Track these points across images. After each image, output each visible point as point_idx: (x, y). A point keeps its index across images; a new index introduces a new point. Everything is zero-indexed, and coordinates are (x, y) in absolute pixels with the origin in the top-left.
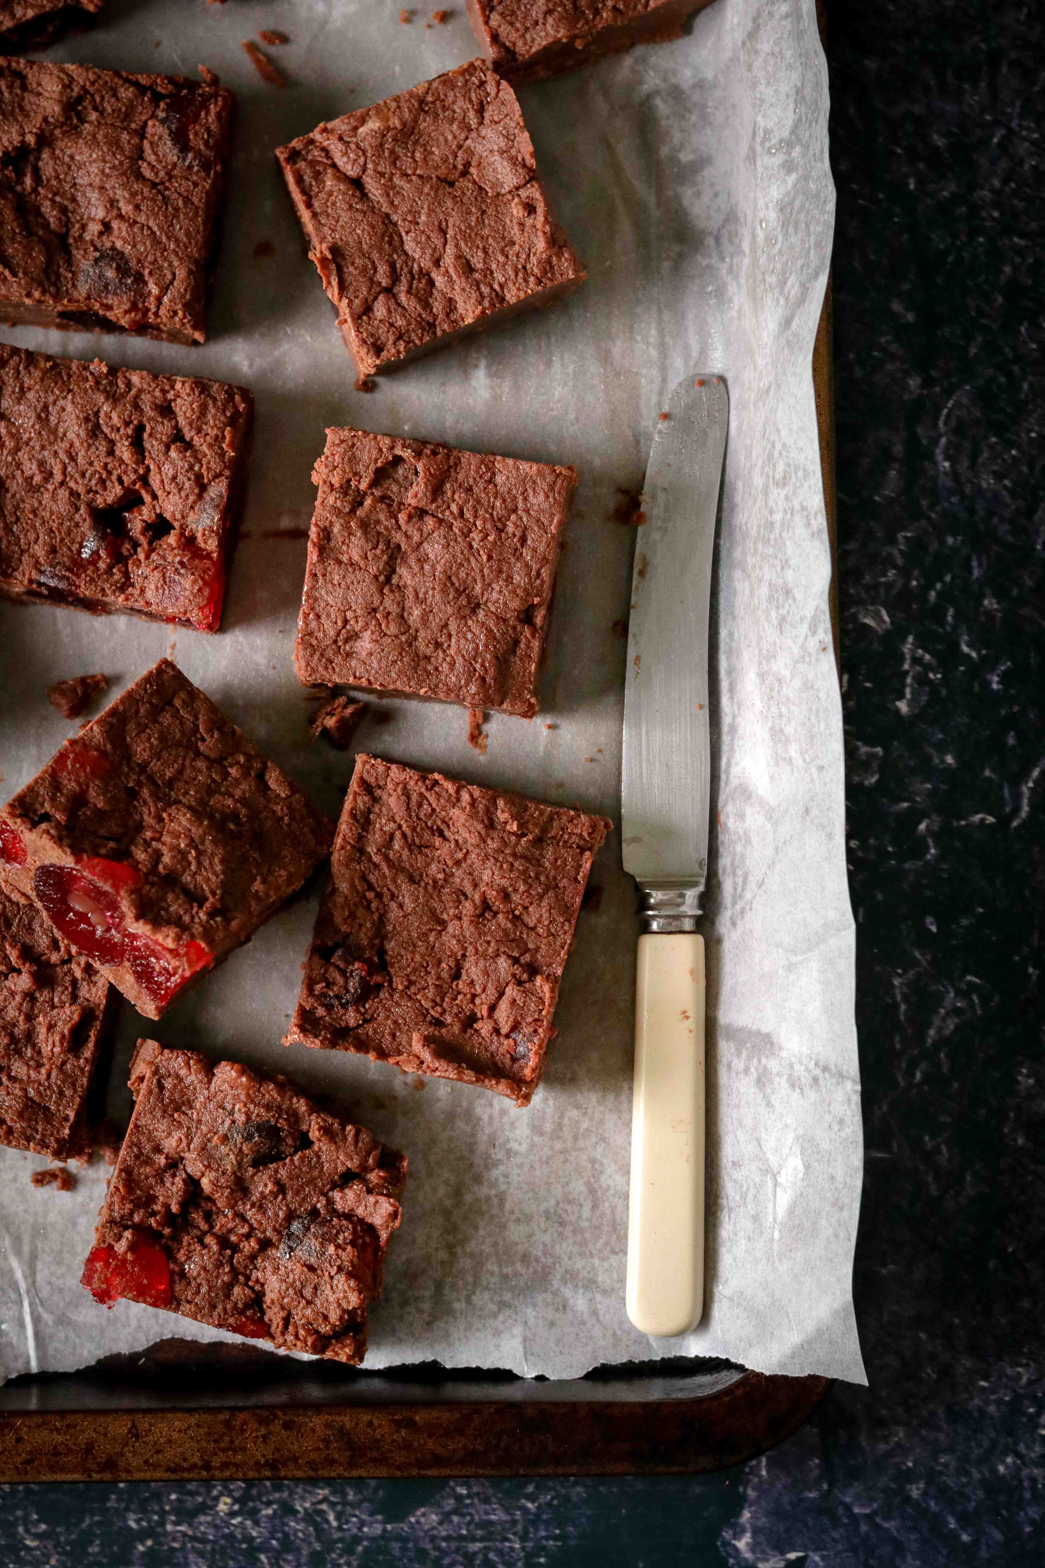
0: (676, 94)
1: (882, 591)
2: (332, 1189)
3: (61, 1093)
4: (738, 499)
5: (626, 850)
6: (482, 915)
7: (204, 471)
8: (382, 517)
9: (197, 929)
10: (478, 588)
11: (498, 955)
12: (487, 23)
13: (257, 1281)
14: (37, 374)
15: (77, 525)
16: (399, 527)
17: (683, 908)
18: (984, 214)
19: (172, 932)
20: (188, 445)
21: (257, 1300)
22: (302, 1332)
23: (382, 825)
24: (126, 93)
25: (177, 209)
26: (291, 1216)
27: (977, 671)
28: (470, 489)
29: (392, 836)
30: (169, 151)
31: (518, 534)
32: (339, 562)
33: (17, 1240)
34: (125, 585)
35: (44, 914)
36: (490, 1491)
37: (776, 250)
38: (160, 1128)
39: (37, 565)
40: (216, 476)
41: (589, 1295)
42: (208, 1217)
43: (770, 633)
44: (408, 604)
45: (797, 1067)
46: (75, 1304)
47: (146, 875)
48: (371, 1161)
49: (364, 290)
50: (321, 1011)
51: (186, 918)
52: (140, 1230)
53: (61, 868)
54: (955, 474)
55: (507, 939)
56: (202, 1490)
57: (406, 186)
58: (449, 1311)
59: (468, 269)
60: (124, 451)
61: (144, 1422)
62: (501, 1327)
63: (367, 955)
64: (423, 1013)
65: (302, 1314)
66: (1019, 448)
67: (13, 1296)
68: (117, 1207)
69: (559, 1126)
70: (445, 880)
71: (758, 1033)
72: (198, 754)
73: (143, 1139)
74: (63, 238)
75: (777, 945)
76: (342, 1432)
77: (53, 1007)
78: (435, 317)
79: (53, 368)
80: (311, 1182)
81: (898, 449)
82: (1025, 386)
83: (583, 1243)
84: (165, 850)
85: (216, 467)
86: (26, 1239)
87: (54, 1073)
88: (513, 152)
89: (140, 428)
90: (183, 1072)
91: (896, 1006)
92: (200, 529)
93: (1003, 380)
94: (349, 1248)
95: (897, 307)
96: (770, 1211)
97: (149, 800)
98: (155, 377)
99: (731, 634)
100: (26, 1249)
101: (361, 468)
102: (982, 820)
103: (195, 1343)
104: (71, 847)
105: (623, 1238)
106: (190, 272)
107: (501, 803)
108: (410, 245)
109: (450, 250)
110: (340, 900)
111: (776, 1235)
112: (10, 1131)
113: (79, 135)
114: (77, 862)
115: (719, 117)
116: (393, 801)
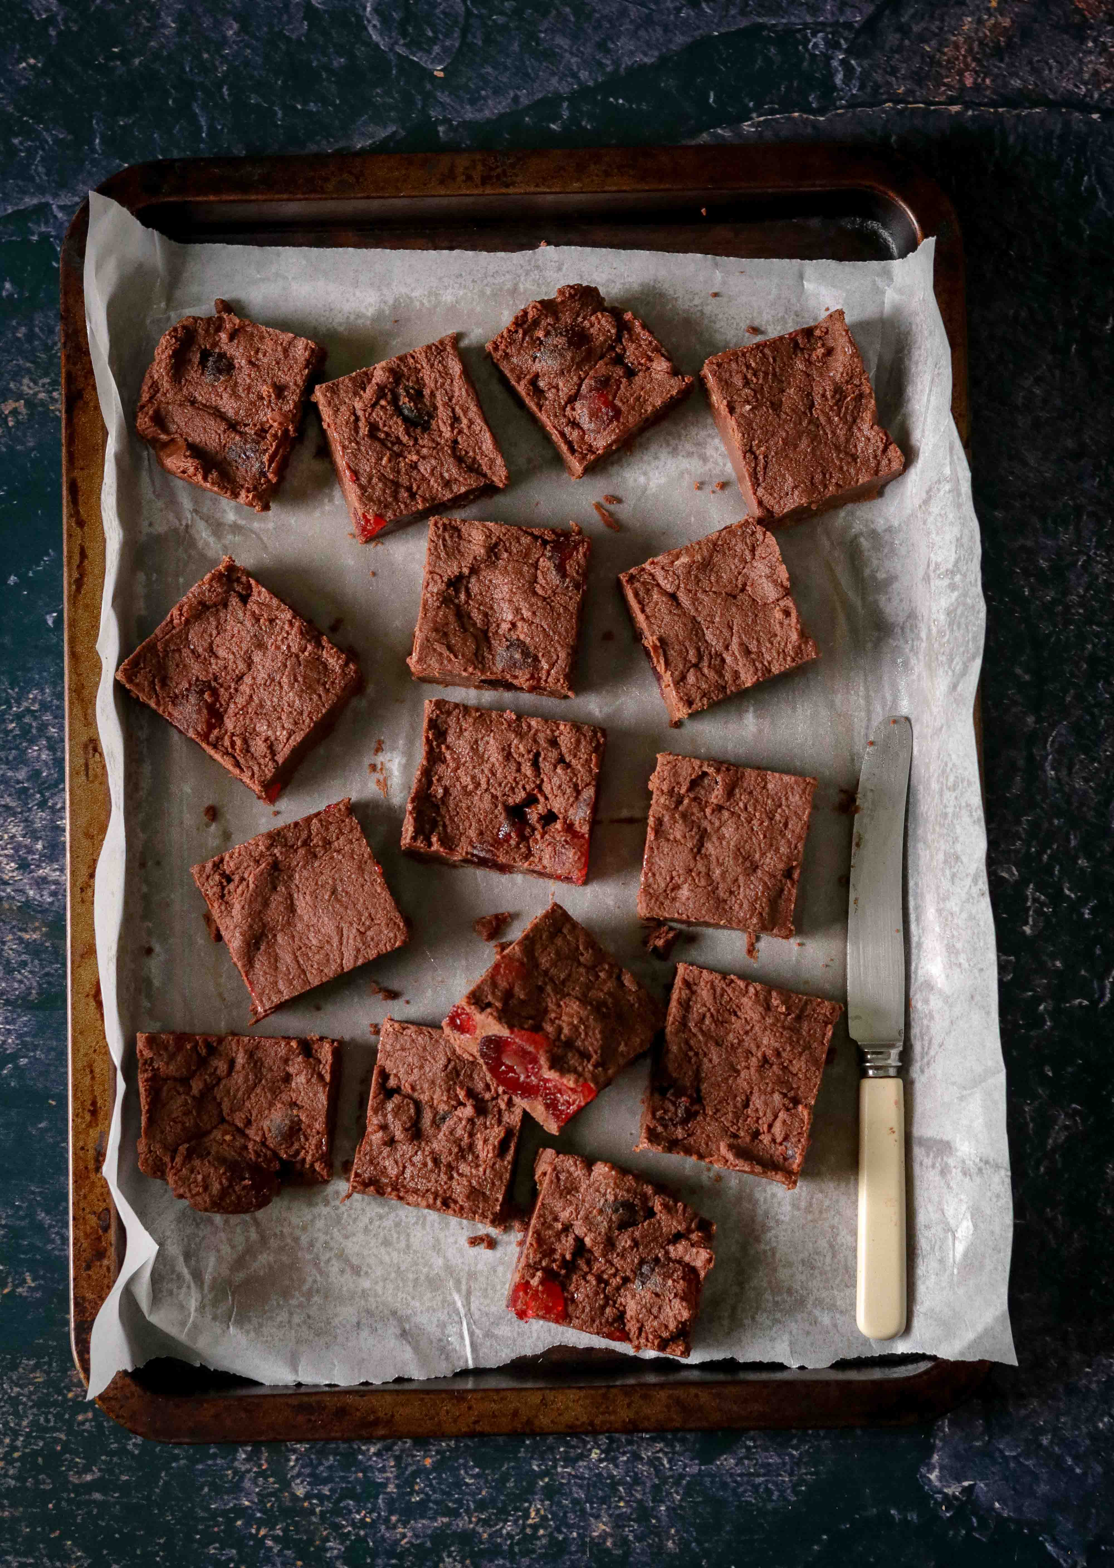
0: (874, 535)
1: (1013, 855)
2: (668, 1244)
3: (493, 1184)
4: (920, 796)
5: (851, 1023)
6: (763, 1066)
7: (579, 782)
8: (695, 810)
9: (588, 1075)
10: (757, 856)
11: (773, 1092)
12: (755, 494)
13: (621, 1304)
14: (471, 720)
15: (496, 817)
16: (706, 817)
17: (889, 1062)
18: (1073, 611)
19: (572, 1077)
20: (568, 766)
21: (621, 1316)
22: (651, 1337)
23: (697, 1009)
24: (526, 540)
25: (559, 614)
26: (642, 1262)
27: (1076, 906)
28: (751, 793)
29: (704, 1016)
30: (554, 577)
31: (783, 821)
32: (668, 840)
33: (458, 1282)
34: (528, 855)
35: (484, 1067)
36: (769, 1444)
37: (945, 639)
38: (558, 1205)
39: (471, 843)
40: (587, 785)
41: (831, 1314)
42: (589, 1263)
43: (946, 884)
44: (712, 867)
45: (967, 1162)
46: (496, 1324)
47: (554, 1041)
48: (693, 1225)
49: (681, 666)
50: (660, 1129)
51: (580, 1069)
52: (547, 1271)
53: (500, 1038)
54: (1058, 779)
55: (780, 1081)
56: (581, 1445)
57: (706, 599)
58: (742, 1325)
59: (747, 652)
60: (527, 769)
61: (550, 1395)
62: (775, 1335)
63: (689, 1092)
64: (725, 1130)
65: (651, 1325)
66: (1099, 763)
67: (456, 1319)
68: (531, 1256)
69: (811, 1205)
70: (739, 1044)
71: (941, 1141)
72: (580, 964)
73: (547, 1213)
74: (485, 632)
75: (954, 1084)
76: (678, 1402)
77: (486, 1128)
78: (726, 682)
79: (480, 716)
80: (655, 1239)
81: (1021, 763)
82: (1103, 722)
83: (827, 1280)
84: (564, 1025)
85: (587, 779)
86: (464, 1282)
87: (488, 1171)
88: (775, 577)
89: (537, 755)
90: (572, 1169)
91: (1027, 1124)
92: (577, 819)
93: (1088, 717)
94: (681, 1282)
95: (1018, 671)
96: (951, 1256)
97: (552, 994)
98: (546, 721)
99: (916, 884)
100: (464, 1287)
101: (681, 779)
102: (1080, 1003)
103: (574, 1348)
104: (506, 1023)
105: (853, 1277)
106: (568, 654)
107: (774, 994)
108: (709, 636)
109: (735, 640)
110: (671, 1056)
111: (956, 1271)
112: (462, 1208)
113: (496, 567)
114: (512, 1032)
115: (903, 551)
116: (704, 993)
